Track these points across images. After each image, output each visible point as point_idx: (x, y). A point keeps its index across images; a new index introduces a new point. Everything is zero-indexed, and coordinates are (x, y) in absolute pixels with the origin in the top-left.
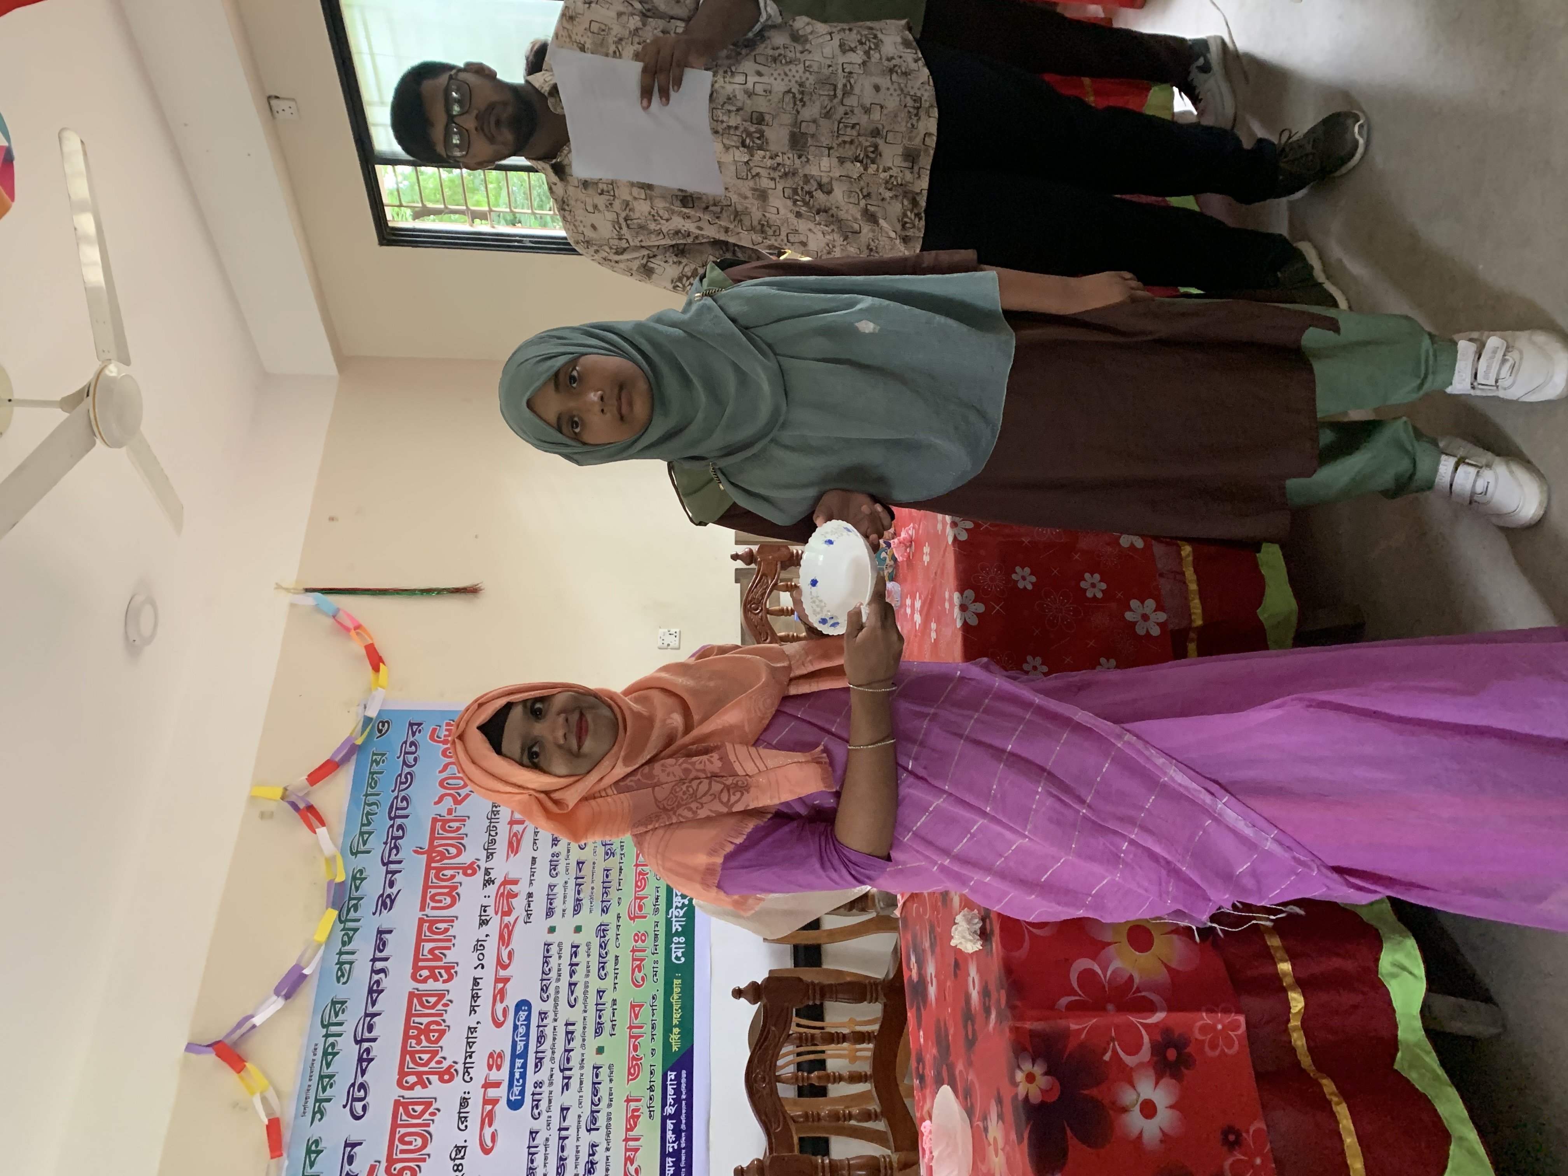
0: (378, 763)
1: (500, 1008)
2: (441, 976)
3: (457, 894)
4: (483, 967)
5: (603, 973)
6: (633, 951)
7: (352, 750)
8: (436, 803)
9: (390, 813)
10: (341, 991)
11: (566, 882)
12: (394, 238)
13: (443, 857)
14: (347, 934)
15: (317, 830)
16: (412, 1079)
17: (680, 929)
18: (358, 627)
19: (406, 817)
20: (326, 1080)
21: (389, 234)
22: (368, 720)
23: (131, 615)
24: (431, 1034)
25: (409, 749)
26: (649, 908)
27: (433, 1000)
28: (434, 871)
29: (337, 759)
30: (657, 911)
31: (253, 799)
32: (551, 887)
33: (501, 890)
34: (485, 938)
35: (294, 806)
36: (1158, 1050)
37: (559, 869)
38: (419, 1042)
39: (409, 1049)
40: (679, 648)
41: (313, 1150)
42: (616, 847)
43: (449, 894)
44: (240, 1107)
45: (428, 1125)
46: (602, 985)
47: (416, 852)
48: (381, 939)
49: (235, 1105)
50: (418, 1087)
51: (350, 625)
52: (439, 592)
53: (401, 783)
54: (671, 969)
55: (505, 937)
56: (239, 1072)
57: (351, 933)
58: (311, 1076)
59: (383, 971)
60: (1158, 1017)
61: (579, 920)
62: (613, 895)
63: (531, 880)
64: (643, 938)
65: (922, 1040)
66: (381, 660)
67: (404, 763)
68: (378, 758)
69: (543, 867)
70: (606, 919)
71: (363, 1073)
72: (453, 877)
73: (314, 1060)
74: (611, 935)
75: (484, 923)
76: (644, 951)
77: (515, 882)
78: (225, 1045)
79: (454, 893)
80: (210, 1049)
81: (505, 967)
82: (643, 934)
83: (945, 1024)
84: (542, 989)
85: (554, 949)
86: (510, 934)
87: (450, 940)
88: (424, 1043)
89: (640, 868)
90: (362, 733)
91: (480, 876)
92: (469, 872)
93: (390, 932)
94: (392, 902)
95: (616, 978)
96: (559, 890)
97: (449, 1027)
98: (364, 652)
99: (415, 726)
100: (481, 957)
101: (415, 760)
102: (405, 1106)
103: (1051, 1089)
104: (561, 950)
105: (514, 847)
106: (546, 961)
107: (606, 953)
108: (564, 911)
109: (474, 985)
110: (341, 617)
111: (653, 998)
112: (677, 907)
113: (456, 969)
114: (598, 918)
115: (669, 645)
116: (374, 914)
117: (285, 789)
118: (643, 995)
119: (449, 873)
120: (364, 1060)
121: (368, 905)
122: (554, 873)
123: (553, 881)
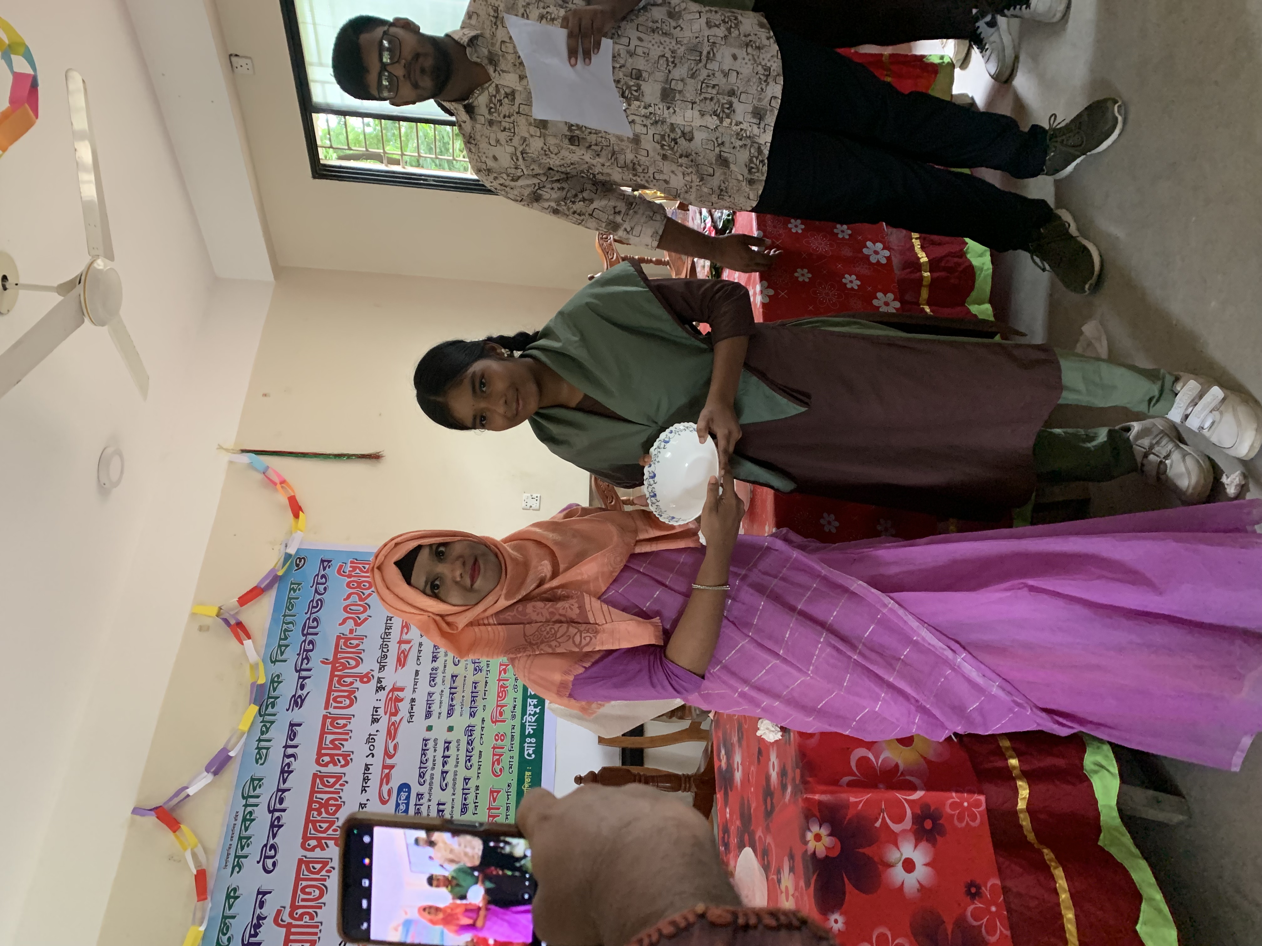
0: (295, 591)
1: (385, 789)
2: (340, 762)
3: (355, 697)
4: (373, 756)
5: (469, 764)
6: (494, 748)
7: (274, 580)
8: (340, 625)
9: (303, 630)
10: (258, 771)
11: (442, 691)
12: (325, 173)
13: (345, 667)
14: (265, 726)
15: (244, 642)
16: (313, 843)
17: (532, 732)
18: (283, 482)
19: (316, 634)
20: (244, 841)
21: (320, 169)
22: (288, 557)
23: (102, 462)
24: (330, 808)
25: (320, 581)
26: (507, 714)
27: (332, 780)
28: (337, 678)
29: (263, 586)
30: (514, 717)
31: (193, 615)
32: (430, 694)
33: (390, 695)
34: (376, 733)
35: (226, 621)
36: (918, 820)
37: (437, 680)
38: (320, 814)
39: (311, 818)
40: (539, 510)
41: (232, 896)
42: (483, 664)
43: (348, 697)
44: (175, 859)
45: (325, 880)
46: (468, 774)
47: (323, 662)
48: (292, 731)
49: (171, 858)
50: (318, 850)
51: (277, 480)
52: (349, 457)
53: (313, 607)
54: (524, 764)
55: (392, 732)
56: (174, 832)
57: (268, 725)
58: (232, 837)
59: (292, 756)
60: (918, 795)
61: (451, 721)
62: (480, 703)
63: (414, 688)
64: (502, 738)
65: (728, 816)
66: (300, 509)
67: (316, 591)
68: (295, 586)
69: (424, 678)
70: (473, 721)
71: (274, 836)
72: (352, 683)
73: (235, 824)
74: (477, 734)
75: (375, 721)
76: (503, 748)
77: (402, 689)
78: (164, 809)
79: (352, 696)
80: (153, 812)
81: (391, 757)
82: (502, 735)
83: (748, 801)
84: (420, 776)
85: (431, 744)
86: (396, 730)
87: (348, 734)
88: (324, 815)
89: (501, 683)
90: (284, 564)
91: (374, 682)
92: (365, 680)
93: (300, 725)
94: (303, 701)
95: (479, 768)
96: (436, 697)
97: (344, 802)
98: (287, 502)
99: (325, 563)
100: (372, 748)
101: (325, 589)
102: (307, 863)
103: (833, 847)
104: (436, 745)
105: (401, 661)
106: (424, 752)
107: (472, 749)
108: (440, 714)
109: (365, 770)
110: (270, 473)
111: (509, 786)
112: (530, 714)
113: (352, 756)
114: (466, 721)
115: (531, 507)
116: (287, 710)
117: (220, 608)
118: (501, 783)
119: (349, 680)
120: (275, 826)
121: (283, 703)
122: (433, 683)
123: (432, 690)
